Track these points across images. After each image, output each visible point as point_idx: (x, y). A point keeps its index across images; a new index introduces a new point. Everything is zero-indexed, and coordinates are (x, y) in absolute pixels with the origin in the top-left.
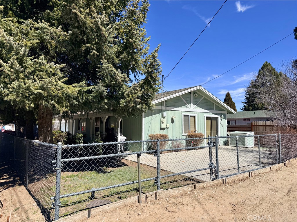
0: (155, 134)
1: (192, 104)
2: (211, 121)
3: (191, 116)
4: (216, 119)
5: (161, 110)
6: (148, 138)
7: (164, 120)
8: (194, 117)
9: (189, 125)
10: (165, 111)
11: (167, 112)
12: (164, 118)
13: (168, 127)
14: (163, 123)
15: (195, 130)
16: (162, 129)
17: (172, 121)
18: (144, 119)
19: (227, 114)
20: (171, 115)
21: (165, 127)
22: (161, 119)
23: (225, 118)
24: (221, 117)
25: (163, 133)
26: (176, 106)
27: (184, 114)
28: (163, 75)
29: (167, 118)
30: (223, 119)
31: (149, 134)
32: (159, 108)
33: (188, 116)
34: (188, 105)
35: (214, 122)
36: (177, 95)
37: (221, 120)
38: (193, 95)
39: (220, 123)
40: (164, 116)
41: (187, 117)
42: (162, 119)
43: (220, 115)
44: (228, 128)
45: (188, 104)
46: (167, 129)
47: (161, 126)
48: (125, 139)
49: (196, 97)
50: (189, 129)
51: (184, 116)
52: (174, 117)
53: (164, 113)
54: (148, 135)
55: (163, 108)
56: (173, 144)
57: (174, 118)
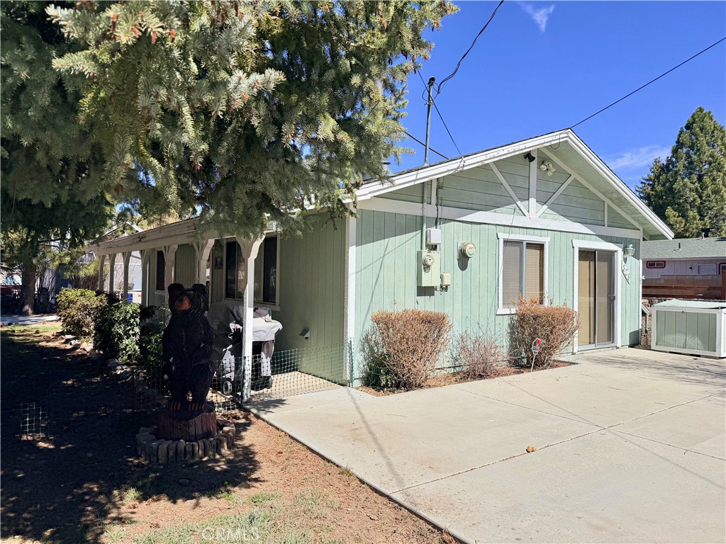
0: (399, 309)
1: (533, 201)
2: (592, 263)
3: (530, 245)
4: (609, 257)
5: (422, 217)
6: (369, 325)
7: (434, 258)
8: (540, 247)
9: (521, 277)
10: (437, 221)
11: (443, 226)
12: (434, 248)
13: (446, 283)
14: (427, 267)
15: (542, 295)
16: (424, 291)
17: (463, 259)
18: (352, 252)
19: (644, 239)
20: (458, 238)
21: (437, 283)
22: (419, 254)
23: (636, 256)
24: (625, 251)
25: (427, 305)
26: (475, 206)
27: (507, 236)
28: (433, 79)
29: (442, 249)
30: (631, 259)
31: (375, 310)
32: (414, 209)
33: (519, 243)
34: (519, 203)
35: (602, 267)
36: (484, 158)
37: (625, 260)
38: (539, 168)
39: (623, 271)
40: (433, 241)
41: (513, 248)
42: (425, 253)
43: (624, 243)
44: (643, 287)
45: (522, 200)
46: (443, 293)
47: (419, 278)
48: (276, 330)
49: (550, 173)
50: (521, 290)
51: (506, 242)
52: (471, 245)
53: (433, 229)
54: (369, 317)
55: (430, 211)
56: (463, 348)
57: (468, 251)
